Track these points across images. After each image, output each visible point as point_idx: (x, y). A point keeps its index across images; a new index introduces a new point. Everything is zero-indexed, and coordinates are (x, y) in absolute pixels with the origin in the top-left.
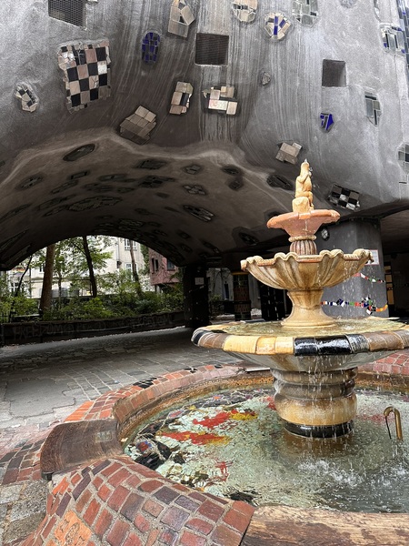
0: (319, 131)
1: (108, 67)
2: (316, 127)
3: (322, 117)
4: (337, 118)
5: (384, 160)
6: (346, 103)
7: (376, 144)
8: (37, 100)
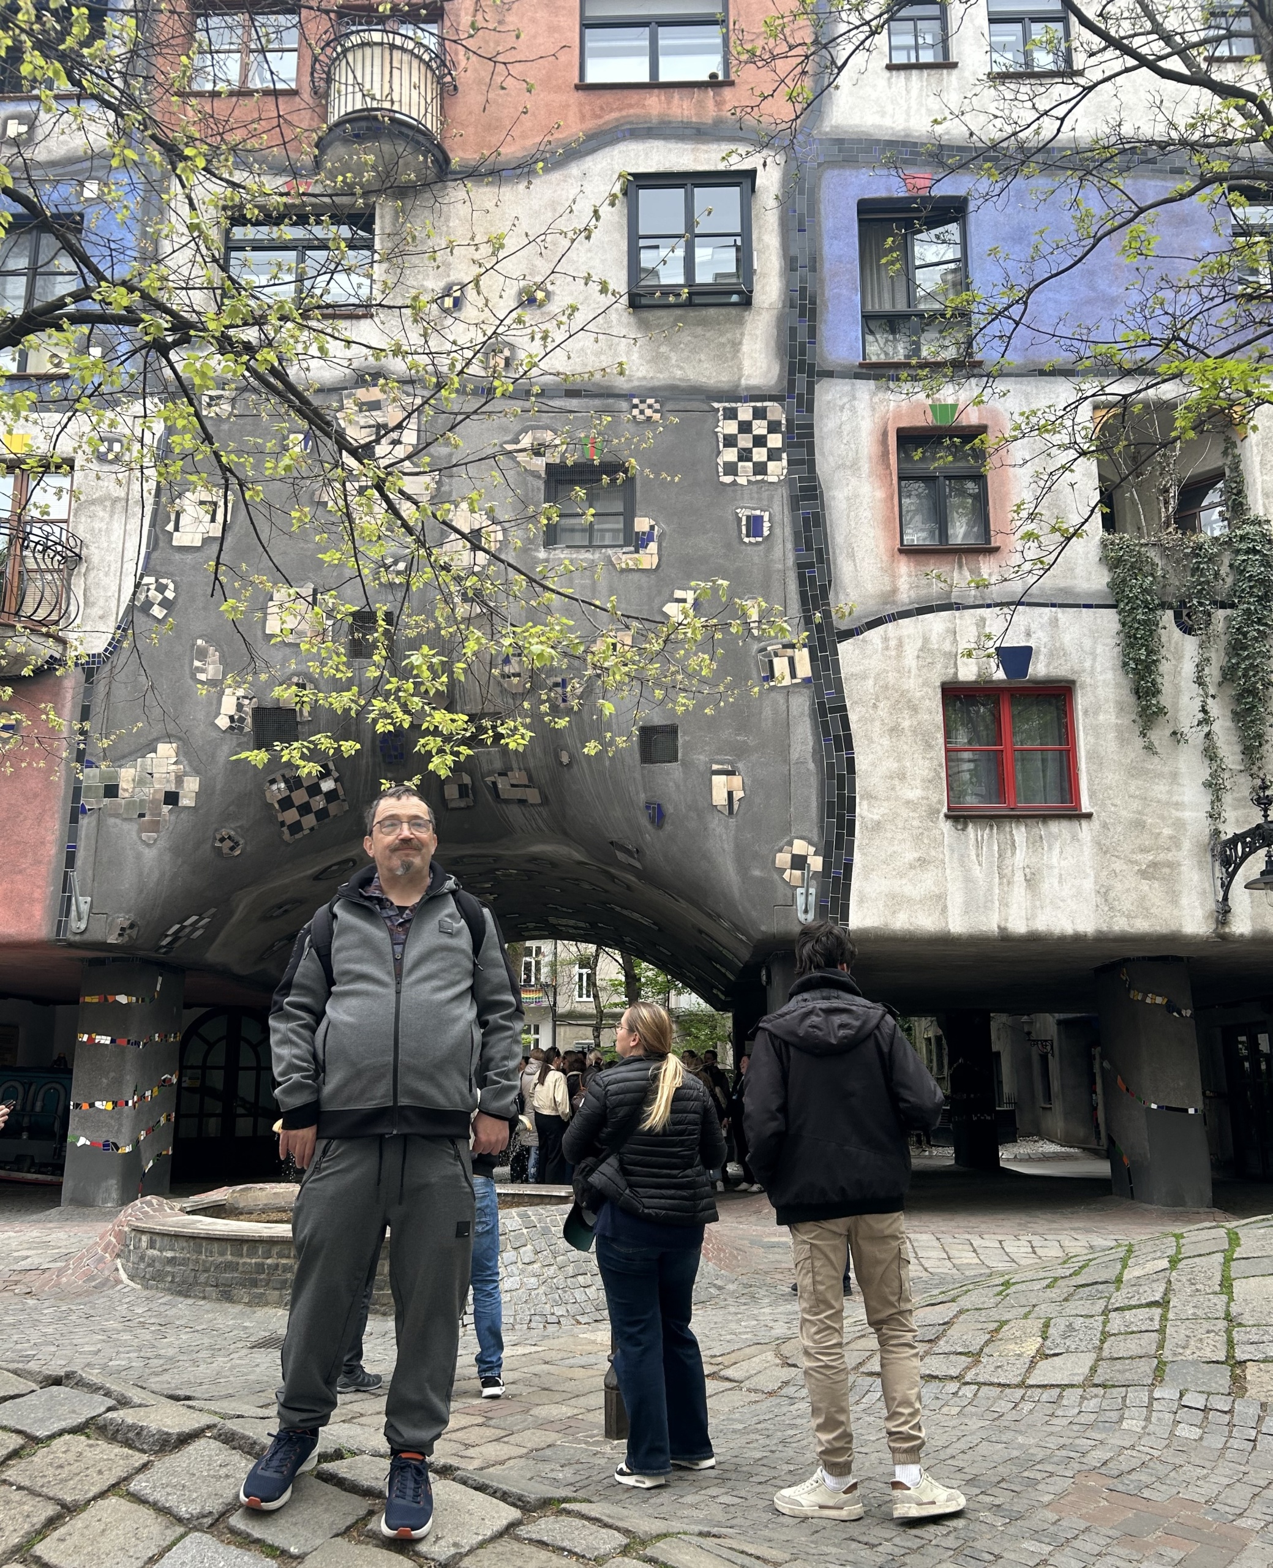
0: (649, 827)
1: (336, 781)
2: (644, 821)
3: (648, 808)
4: (669, 809)
5: (743, 869)
6: (678, 787)
7: (729, 847)
8: (242, 842)
